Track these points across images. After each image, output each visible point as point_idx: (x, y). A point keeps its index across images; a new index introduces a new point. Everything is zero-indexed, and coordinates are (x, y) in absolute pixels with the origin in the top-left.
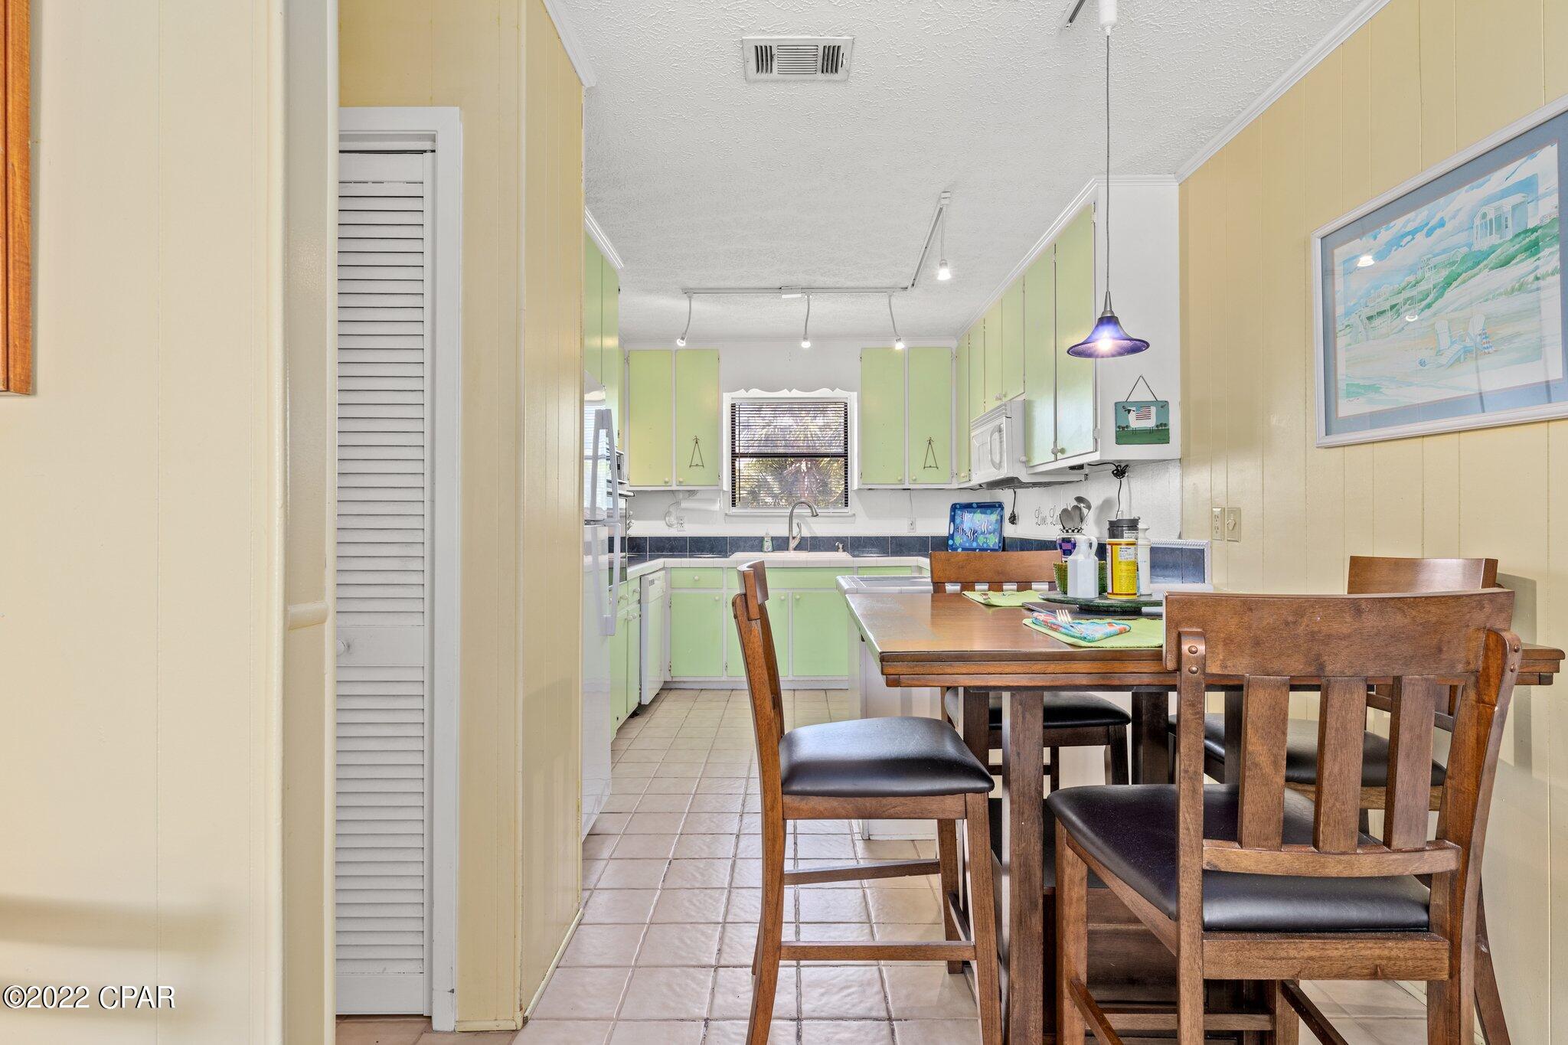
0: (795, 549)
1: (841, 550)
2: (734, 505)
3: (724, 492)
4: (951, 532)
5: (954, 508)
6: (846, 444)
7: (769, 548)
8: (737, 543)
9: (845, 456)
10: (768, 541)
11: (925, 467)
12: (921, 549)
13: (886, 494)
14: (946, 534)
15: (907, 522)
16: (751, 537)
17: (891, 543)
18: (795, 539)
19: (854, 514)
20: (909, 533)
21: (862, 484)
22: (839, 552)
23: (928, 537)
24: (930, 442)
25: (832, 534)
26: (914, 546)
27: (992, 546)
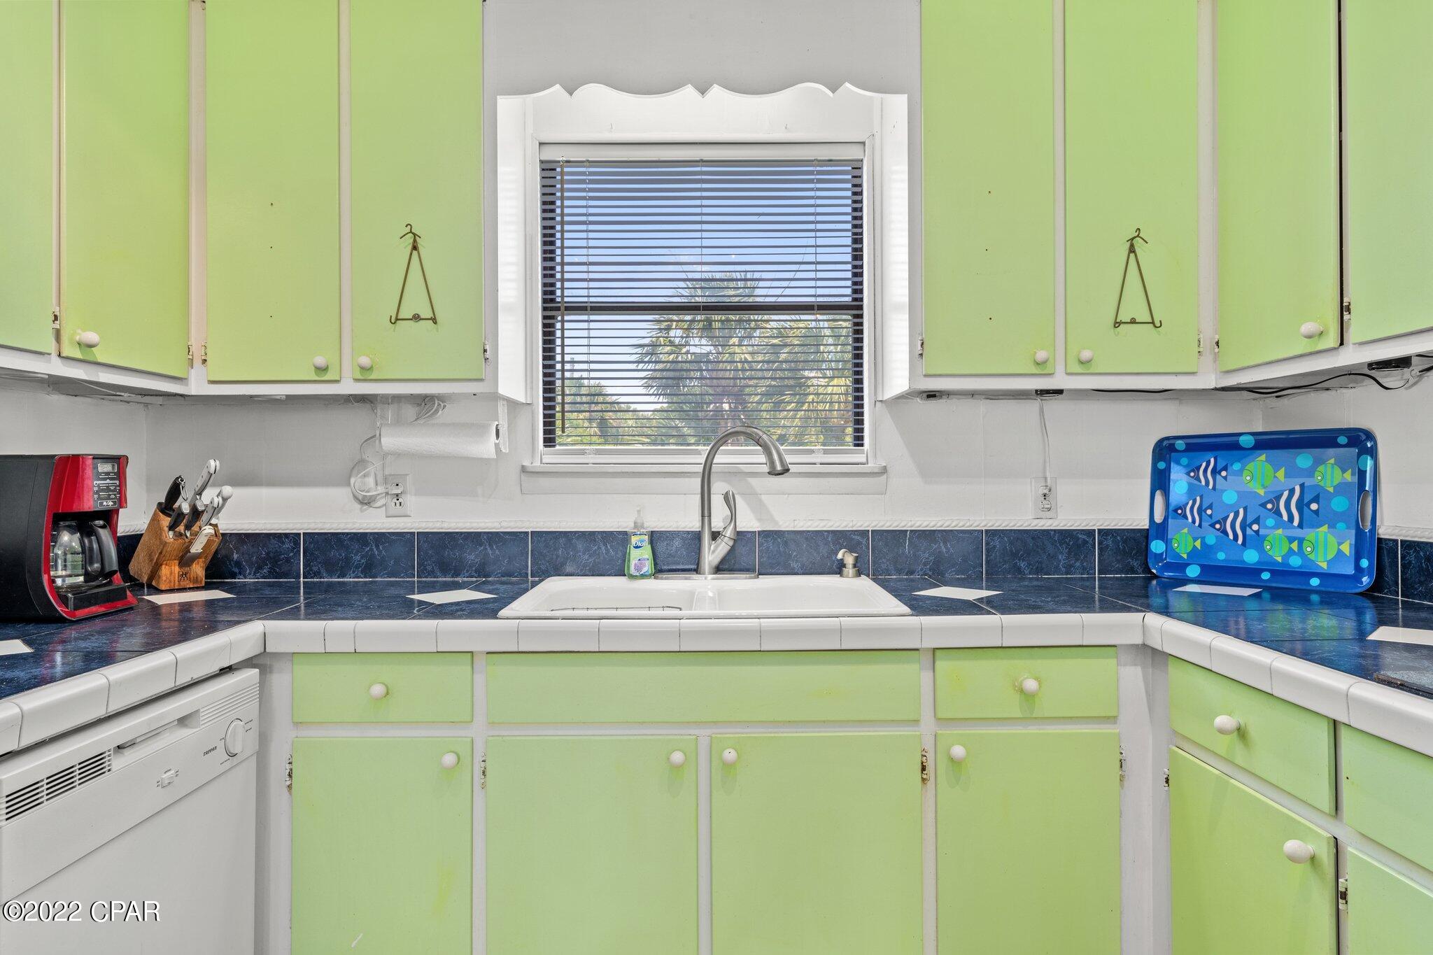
0: (719, 569)
1: (849, 570)
2: (549, 441)
3: (513, 405)
4: (1158, 518)
5: (1165, 450)
6: (858, 274)
7: (645, 566)
8: (555, 550)
9: (855, 308)
10: (640, 547)
11: (1117, 324)
12: (1071, 566)
13: (983, 406)
14: (1145, 524)
15: (1030, 490)
16: (592, 533)
17: (988, 550)
18: (719, 540)
19: (884, 470)
20: (1036, 522)
21: (926, 376)
22: (847, 577)
23: (1090, 533)
24: (1132, 246)
25: (822, 524)
26: (1052, 557)
27: (1324, 565)
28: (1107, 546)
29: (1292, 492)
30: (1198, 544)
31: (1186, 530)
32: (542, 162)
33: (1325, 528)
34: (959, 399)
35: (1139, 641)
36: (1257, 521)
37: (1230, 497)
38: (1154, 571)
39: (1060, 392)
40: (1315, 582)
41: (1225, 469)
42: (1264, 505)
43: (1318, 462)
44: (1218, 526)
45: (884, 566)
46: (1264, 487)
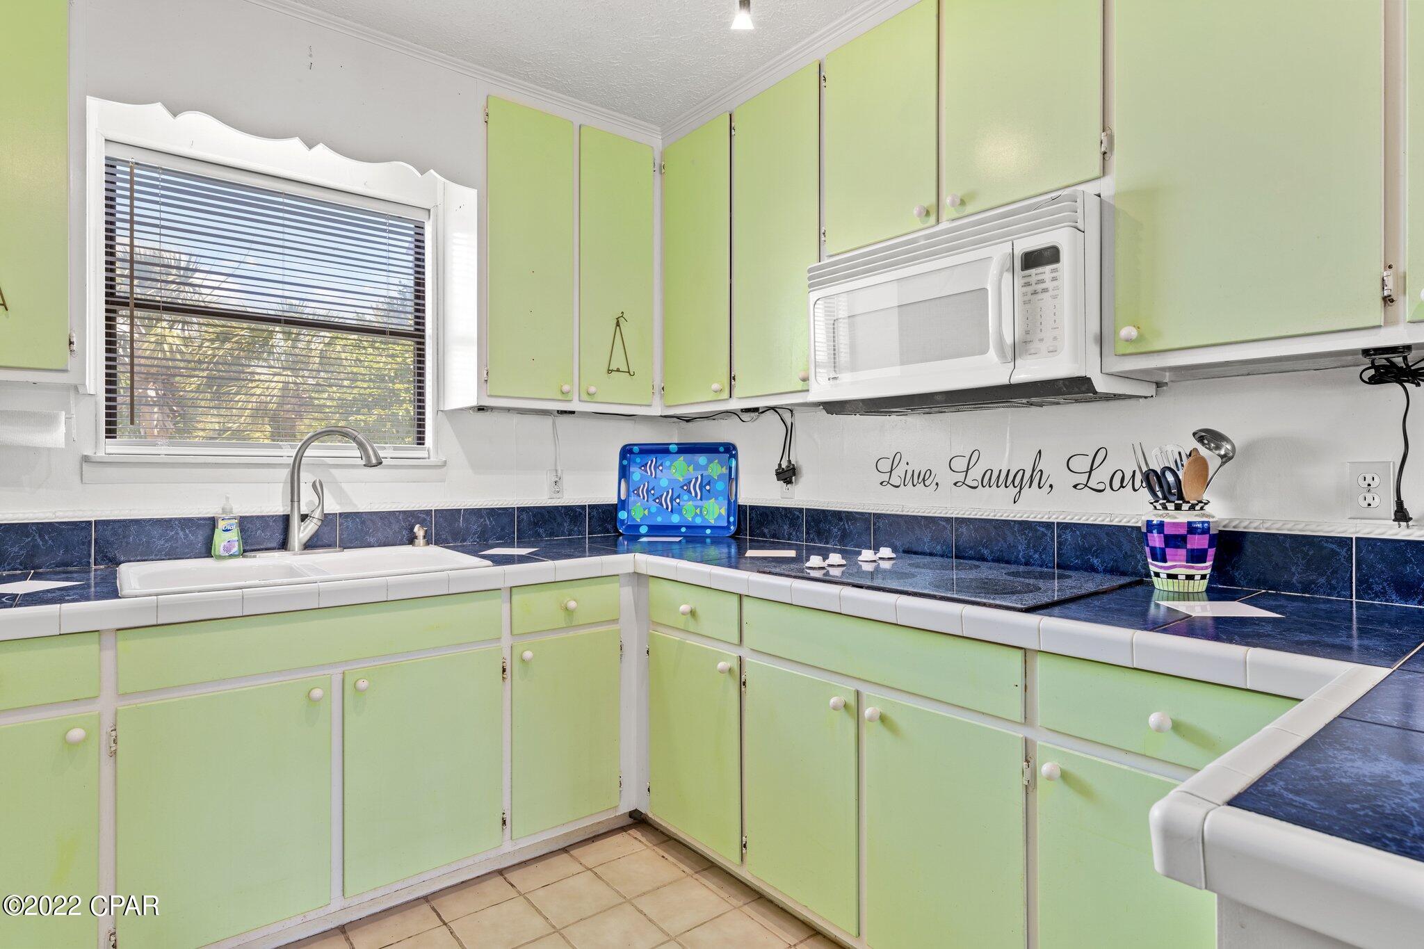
0: (306, 546)
1: (420, 540)
2: (111, 433)
3: (81, 397)
4: (623, 497)
5: (626, 452)
6: (419, 309)
7: (234, 547)
8: (124, 537)
9: (418, 335)
10: (229, 530)
11: (610, 371)
12: (571, 530)
13: (516, 419)
14: (615, 501)
15: (546, 479)
16: (170, 520)
17: (518, 522)
18: (308, 521)
19: (444, 464)
20: (550, 500)
21: (489, 396)
22: (419, 546)
23: (583, 507)
24: (618, 322)
25: (394, 506)
26: (560, 525)
27: (713, 522)
28: (594, 516)
29: (697, 479)
30: (646, 512)
31: (639, 504)
32: (107, 158)
33: (713, 500)
34: (499, 412)
35: (631, 571)
36: (679, 497)
37: (664, 483)
38: (621, 531)
39: (573, 412)
40: (708, 531)
41: (661, 465)
42: (682, 487)
43: (710, 461)
44: (657, 501)
45: (444, 537)
46: (683, 476)
